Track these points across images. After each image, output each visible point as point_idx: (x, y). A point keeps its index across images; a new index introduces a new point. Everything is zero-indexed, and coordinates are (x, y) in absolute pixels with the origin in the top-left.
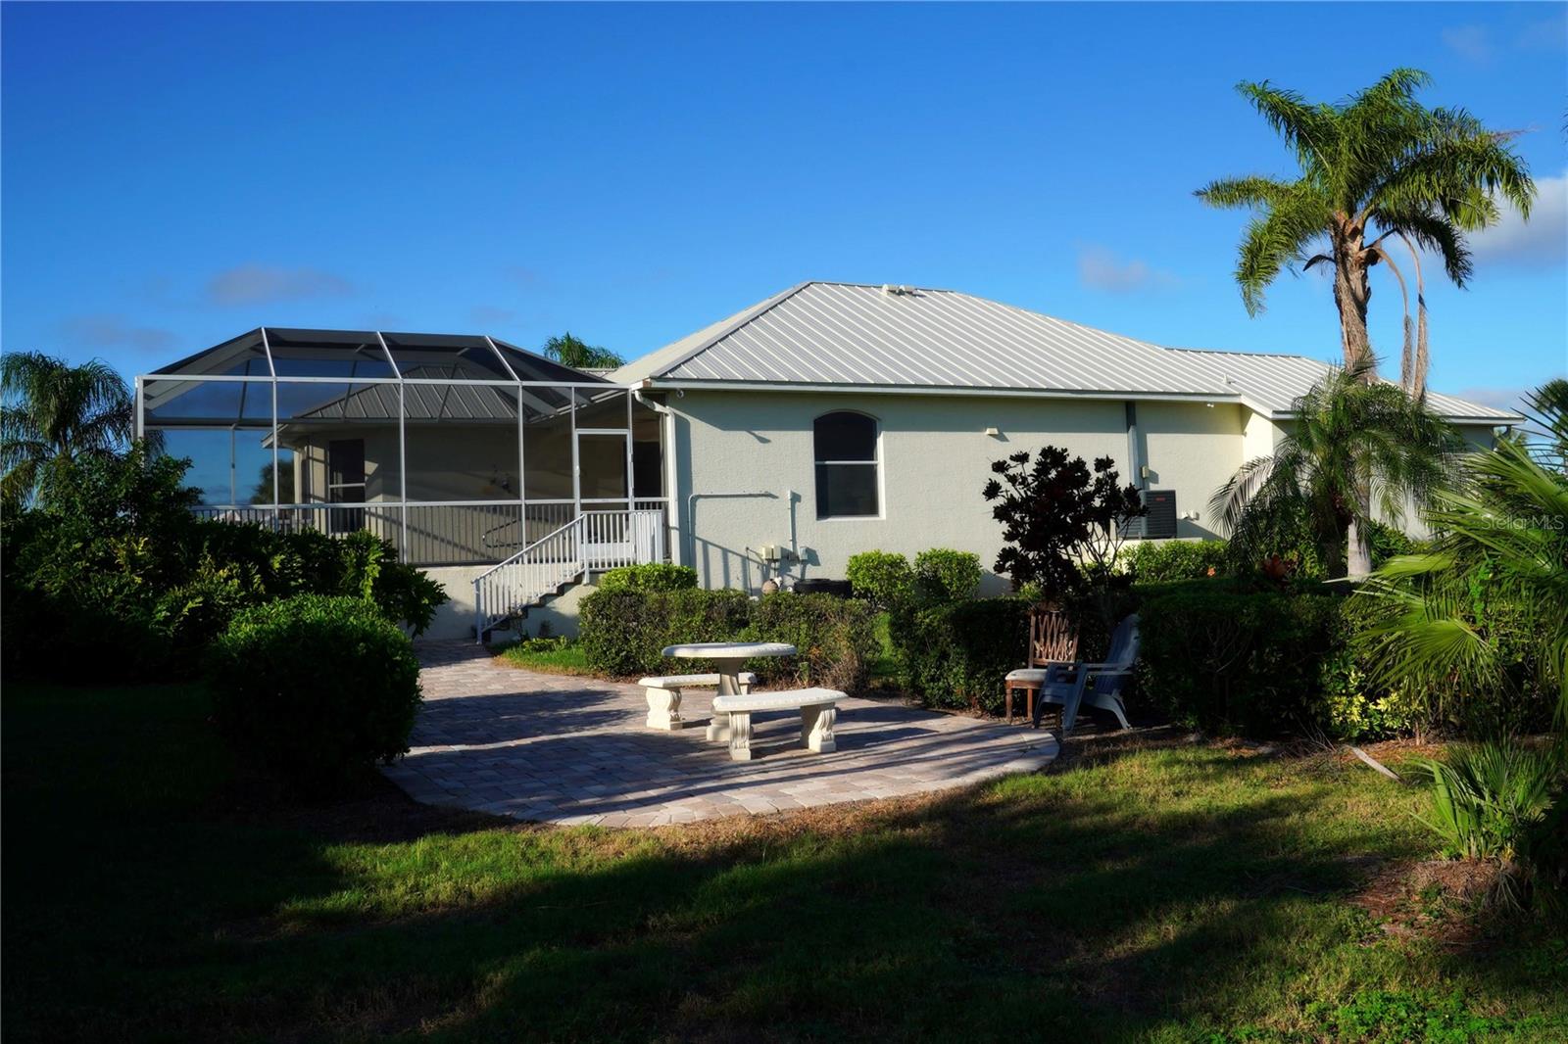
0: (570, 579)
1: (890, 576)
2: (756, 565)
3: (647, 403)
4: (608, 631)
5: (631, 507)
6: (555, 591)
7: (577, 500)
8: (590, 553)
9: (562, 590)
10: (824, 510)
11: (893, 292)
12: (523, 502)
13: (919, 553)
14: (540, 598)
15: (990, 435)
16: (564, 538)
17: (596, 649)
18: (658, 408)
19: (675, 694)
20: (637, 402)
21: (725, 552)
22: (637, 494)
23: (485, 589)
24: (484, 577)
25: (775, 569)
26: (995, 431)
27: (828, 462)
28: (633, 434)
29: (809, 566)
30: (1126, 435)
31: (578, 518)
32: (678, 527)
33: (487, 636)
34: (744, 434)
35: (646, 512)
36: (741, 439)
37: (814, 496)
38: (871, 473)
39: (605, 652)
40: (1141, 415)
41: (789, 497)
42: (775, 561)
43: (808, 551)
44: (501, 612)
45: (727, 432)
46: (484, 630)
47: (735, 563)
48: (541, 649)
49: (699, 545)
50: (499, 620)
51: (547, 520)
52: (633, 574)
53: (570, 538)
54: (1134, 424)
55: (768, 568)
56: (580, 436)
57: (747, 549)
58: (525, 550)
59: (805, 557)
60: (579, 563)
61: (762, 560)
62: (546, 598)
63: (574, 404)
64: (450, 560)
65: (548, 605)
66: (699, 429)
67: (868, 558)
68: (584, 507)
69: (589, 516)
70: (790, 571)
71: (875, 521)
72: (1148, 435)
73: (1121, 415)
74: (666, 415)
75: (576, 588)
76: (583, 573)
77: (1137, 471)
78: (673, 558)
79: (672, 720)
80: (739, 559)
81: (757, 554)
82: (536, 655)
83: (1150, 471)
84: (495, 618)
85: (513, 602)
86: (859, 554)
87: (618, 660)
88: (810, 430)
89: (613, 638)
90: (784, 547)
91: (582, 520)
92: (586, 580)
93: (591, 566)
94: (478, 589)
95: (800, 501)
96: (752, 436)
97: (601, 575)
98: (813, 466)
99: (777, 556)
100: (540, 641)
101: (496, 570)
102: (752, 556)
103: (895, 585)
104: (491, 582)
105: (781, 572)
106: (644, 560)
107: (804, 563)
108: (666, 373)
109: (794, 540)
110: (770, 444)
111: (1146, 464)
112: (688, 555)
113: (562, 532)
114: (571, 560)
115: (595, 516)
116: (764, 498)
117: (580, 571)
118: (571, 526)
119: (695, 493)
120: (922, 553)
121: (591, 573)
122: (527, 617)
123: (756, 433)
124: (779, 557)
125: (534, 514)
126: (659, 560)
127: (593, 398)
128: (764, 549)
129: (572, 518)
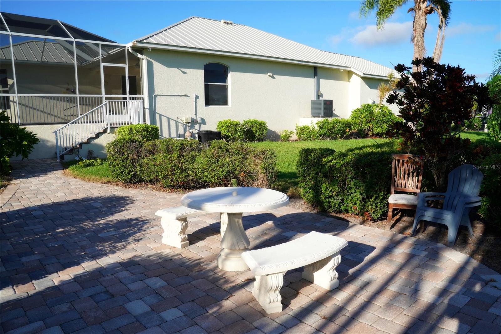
0: (101, 131)
1: (235, 129)
2: (181, 124)
3: (134, 53)
4: (123, 161)
5: (128, 99)
6: (94, 136)
7: (103, 95)
8: (110, 119)
9: (98, 136)
10: (208, 102)
11: (225, 23)
12: (78, 95)
13: (244, 121)
14: (88, 139)
15: (269, 76)
16: (98, 113)
17: (117, 170)
18: (139, 56)
19: (184, 223)
20: (130, 53)
21: (169, 119)
22: (130, 93)
23: (60, 136)
24: (59, 130)
25: (189, 126)
26: (271, 74)
27: (209, 83)
28: (128, 67)
29: (202, 125)
30: (313, 79)
31: (104, 103)
32: (149, 108)
33: (62, 157)
34: (176, 70)
35: (135, 101)
36: (175, 72)
37: (204, 97)
38: (225, 88)
39: (122, 172)
40: (319, 72)
41: (194, 97)
42: (189, 123)
43: (202, 119)
44: (68, 145)
45: (169, 68)
46: (60, 155)
47: (173, 124)
48: (88, 165)
49: (158, 116)
50: (68, 150)
51: (90, 105)
52: (131, 129)
53: (101, 113)
54: (317, 75)
55: (186, 126)
56: (104, 66)
57: (178, 118)
58: (80, 117)
59: (201, 122)
60: (105, 124)
61: (184, 123)
62: (90, 139)
63: (101, 55)
64: (43, 122)
65: (91, 143)
66: (157, 66)
67: (226, 123)
68: (106, 98)
69: (109, 102)
70: (195, 127)
71: (227, 108)
72: (321, 80)
73: (312, 71)
74: (143, 59)
75: (104, 135)
76: (108, 128)
77: (317, 92)
78: (147, 122)
79: (182, 241)
80: (174, 122)
81: (181, 120)
82: (85, 169)
83: (321, 93)
84: (66, 148)
85: (74, 141)
86: (222, 121)
87: (129, 176)
88: (203, 69)
89: (126, 165)
90: (192, 117)
91: (106, 104)
92: (109, 131)
93: (111, 125)
94: (56, 135)
95: (198, 99)
96: (179, 71)
97: (116, 129)
98: (204, 84)
99: (190, 121)
100: (87, 161)
101: (65, 127)
102: (180, 121)
103: (237, 133)
104: (63, 132)
105: (192, 127)
106: (135, 122)
107: (200, 124)
108: (143, 40)
109: (196, 115)
110: (187, 74)
111: (320, 90)
112: (153, 120)
113: (97, 109)
114: (101, 122)
115: (112, 102)
116: (184, 97)
117: (106, 127)
118: (101, 107)
119: (156, 93)
120: (245, 120)
121: (111, 128)
122: (81, 148)
123: (181, 69)
124: (191, 122)
125: (83, 102)
126: (142, 122)
127: (109, 52)
128: (184, 118)
129: (101, 103)
